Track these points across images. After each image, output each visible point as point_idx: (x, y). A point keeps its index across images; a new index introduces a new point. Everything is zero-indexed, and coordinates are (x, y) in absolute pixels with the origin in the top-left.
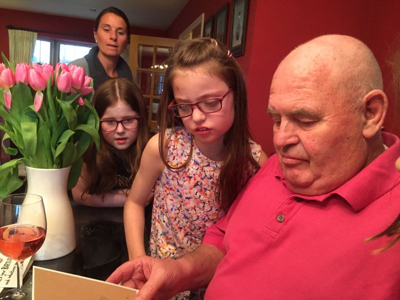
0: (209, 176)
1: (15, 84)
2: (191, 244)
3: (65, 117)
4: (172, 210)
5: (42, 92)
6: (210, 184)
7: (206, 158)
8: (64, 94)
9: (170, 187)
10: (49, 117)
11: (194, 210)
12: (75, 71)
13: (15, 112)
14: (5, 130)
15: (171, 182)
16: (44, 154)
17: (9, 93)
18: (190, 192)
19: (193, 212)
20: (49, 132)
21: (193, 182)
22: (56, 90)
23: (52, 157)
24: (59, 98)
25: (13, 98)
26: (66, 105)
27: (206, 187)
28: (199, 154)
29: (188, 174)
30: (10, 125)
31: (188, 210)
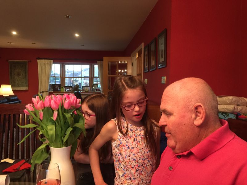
0: (139, 135)
1: (45, 108)
2: (140, 176)
3: (68, 121)
4: (126, 157)
5: (57, 110)
6: (140, 138)
7: (135, 127)
8: (67, 110)
9: (122, 145)
10: (60, 122)
11: (137, 154)
12: (72, 98)
13: (45, 121)
14: (40, 130)
15: (123, 142)
16: (59, 140)
17: (42, 112)
18: (133, 145)
19: (136, 155)
20: (61, 129)
21: (132, 139)
22: (63, 109)
23: (62, 141)
24: (65, 113)
25: (43, 114)
26: (68, 115)
27: (139, 140)
28: (131, 126)
29: (129, 136)
30: (42, 127)
31: (134, 155)
